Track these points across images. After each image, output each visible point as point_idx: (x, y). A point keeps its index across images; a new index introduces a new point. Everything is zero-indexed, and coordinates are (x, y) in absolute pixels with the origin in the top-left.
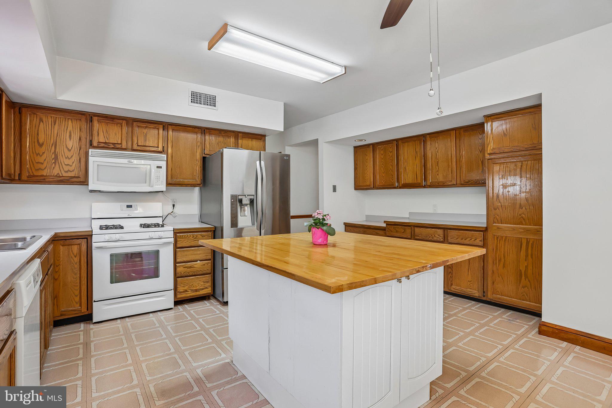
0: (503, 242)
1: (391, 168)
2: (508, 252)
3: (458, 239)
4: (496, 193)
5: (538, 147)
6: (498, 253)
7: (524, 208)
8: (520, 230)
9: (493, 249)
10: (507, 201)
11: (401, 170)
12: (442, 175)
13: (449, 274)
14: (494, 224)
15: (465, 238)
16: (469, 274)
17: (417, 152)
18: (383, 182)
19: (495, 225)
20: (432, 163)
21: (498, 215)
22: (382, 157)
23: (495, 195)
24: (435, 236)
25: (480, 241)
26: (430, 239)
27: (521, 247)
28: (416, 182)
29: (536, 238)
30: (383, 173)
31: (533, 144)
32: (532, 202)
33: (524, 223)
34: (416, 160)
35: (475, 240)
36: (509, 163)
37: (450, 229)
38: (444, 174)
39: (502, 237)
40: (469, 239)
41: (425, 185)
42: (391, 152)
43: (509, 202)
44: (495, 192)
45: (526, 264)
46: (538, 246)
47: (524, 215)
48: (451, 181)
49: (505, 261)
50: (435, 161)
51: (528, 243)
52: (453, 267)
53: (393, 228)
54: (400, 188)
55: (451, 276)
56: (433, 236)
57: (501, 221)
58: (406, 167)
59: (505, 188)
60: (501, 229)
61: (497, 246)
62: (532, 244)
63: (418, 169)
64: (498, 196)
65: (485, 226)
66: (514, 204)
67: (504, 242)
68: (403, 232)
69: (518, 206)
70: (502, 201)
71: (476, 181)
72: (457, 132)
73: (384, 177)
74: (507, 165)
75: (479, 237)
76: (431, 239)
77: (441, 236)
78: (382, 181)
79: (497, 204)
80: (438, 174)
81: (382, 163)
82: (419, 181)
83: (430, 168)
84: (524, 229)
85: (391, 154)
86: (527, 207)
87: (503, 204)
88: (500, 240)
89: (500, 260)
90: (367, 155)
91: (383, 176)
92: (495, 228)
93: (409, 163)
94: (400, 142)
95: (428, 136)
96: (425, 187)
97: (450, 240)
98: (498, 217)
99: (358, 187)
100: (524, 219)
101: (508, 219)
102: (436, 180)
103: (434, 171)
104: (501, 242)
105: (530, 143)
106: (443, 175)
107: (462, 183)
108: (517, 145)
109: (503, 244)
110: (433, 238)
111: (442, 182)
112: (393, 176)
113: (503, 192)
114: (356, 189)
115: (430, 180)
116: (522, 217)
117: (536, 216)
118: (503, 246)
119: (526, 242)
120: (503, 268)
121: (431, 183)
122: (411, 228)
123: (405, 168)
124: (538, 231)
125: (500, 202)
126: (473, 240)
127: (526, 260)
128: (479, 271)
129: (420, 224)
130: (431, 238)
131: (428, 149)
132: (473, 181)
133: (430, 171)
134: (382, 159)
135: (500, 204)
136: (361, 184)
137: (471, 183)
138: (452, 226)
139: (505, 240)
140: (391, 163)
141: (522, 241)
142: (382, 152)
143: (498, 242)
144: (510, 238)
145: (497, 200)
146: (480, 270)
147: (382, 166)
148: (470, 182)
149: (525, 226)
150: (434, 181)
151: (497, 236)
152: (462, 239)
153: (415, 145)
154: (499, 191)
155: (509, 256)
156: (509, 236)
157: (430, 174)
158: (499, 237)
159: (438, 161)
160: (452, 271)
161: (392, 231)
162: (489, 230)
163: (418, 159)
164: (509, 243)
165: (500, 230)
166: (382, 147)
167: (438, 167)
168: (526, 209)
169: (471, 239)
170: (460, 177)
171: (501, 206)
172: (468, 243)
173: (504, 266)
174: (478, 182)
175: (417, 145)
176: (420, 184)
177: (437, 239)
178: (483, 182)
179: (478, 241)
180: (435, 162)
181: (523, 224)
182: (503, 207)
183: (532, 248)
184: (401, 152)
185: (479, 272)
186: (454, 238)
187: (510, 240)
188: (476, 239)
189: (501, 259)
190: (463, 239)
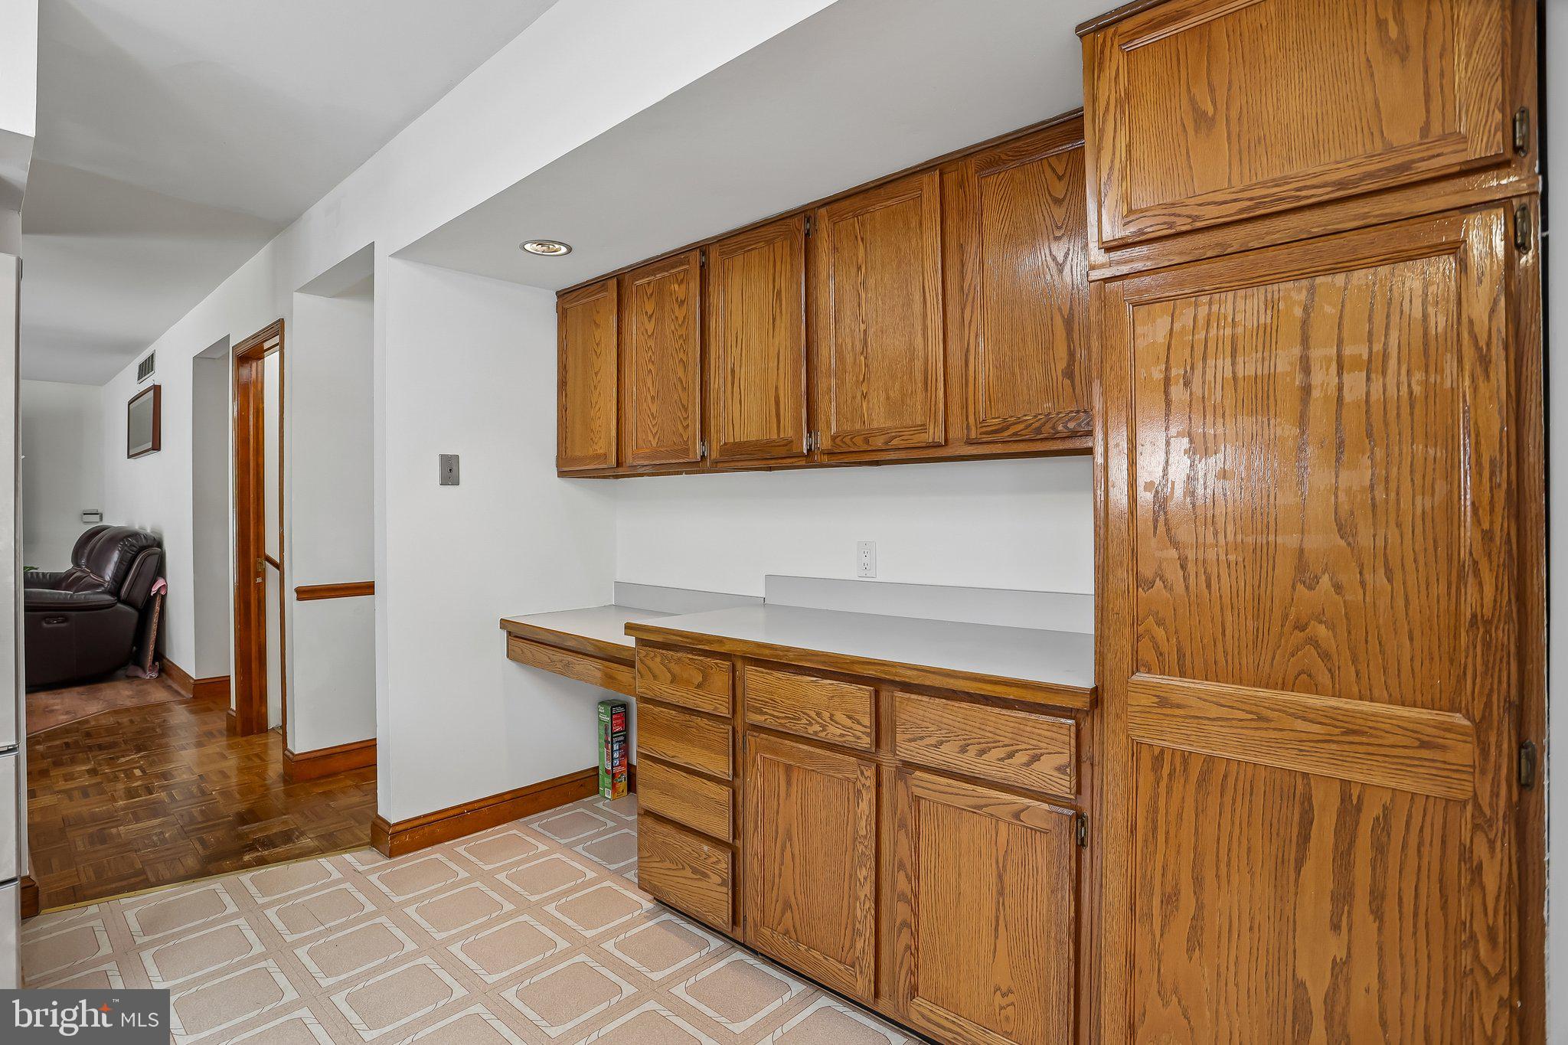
0: (1192, 787)
1: (681, 374)
2: (1224, 858)
3: (943, 748)
4: (1149, 486)
5: (1423, 165)
6: (1160, 857)
7: (1325, 579)
8: (1300, 725)
9: (1133, 830)
10: (1216, 534)
11: (716, 383)
12: (882, 398)
13: (900, 932)
14: (1141, 677)
15: (978, 747)
16: (1002, 945)
17: (779, 293)
18: (651, 438)
19: (1146, 686)
20: (840, 340)
21: (1160, 623)
22: (650, 327)
23: (1145, 497)
24: (836, 718)
25: (1059, 769)
26: (811, 730)
27: (1305, 838)
28: (775, 437)
29: (1408, 785)
30: (653, 398)
31: (1390, 149)
32: (1380, 543)
33: (1324, 678)
34: (777, 330)
35: (1028, 764)
36: (1230, 295)
37: (907, 687)
38: (891, 394)
39: (1186, 757)
40: (1000, 753)
41: (809, 450)
42: (682, 302)
43: (1230, 538)
44: (1143, 478)
45: (1336, 948)
46: (1420, 845)
47: (1322, 631)
48: (923, 428)
49: (1200, 907)
50: (852, 331)
51: (1350, 807)
52: (916, 897)
53: (658, 659)
54: (717, 467)
55: (908, 947)
56: (826, 715)
57: (1181, 655)
58: (737, 369)
59: (1207, 453)
60: (1179, 706)
61: (1156, 811)
62: (1383, 824)
63: (782, 375)
64: (1161, 503)
65: (1087, 682)
66: (1262, 555)
67: (1198, 792)
68: (699, 686)
69: (1284, 570)
70: (1184, 534)
71: (1037, 425)
72: (951, 178)
73: (654, 418)
74: (1215, 308)
75: (1052, 749)
76: (816, 733)
77: (859, 723)
78: (650, 434)
79: (1158, 554)
80: (864, 396)
81: (651, 353)
82: (788, 432)
83: (833, 366)
84: (1329, 718)
85: (680, 313)
86: (1343, 578)
87: (1191, 555)
88: (1170, 775)
89: (1170, 900)
90: (597, 326)
91: (652, 414)
92: (1144, 702)
93: (748, 345)
94: (714, 254)
95: (823, 211)
96: (810, 460)
97: (906, 745)
98: (1160, 633)
99: (569, 466)
100: (1325, 656)
101: (1220, 645)
102: (858, 426)
103: (849, 378)
104: (1177, 786)
105: (1368, 146)
106: (888, 398)
107: (973, 435)
108: (1277, 174)
109: (1190, 803)
110: (824, 728)
111: (882, 431)
112: (686, 410)
113: (1190, 479)
114: (562, 474)
115: (831, 423)
116: (1314, 642)
117: (1411, 639)
118: (1189, 814)
119: (1335, 802)
120: (1190, 950)
121: (834, 438)
122: (734, 666)
123: (733, 371)
124: (1424, 745)
125: (1176, 545)
126: (1021, 758)
127: (1336, 927)
128: (1052, 942)
129: (767, 652)
130: (817, 728)
131: (823, 275)
132: (1022, 426)
133: (833, 382)
134: (649, 336)
135: (1173, 553)
136: (578, 453)
137: (1015, 434)
138: (915, 673)
139: (1203, 779)
140: (681, 355)
141: (1308, 798)
142: (650, 307)
143: (1163, 784)
144: (1234, 767)
145: (1155, 528)
146: (1060, 942)
147: (651, 366)
148: (1007, 428)
149: (1333, 702)
150: (847, 427)
151: (1157, 752)
152: (963, 750)
153: (771, 264)
154: (1165, 470)
155: (1224, 880)
156: (1226, 755)
157: (833, 396)
158: (1167, 757)
159: (865, 331)
160: (916, 915)
161: (655, 677)
162: (1111, 707)
163: (783, 323)
164: (1228, 799)
165: (1177, 712)
166: (649, 283)
167: (866, 358)
168: (1338, 588)
169: (1011, 755)
170: (965, 406)
171: (1183, 567)
172: (995, 773)
173: (1194, 941)
174: (1047, 430)
175: (778, 264)
176: (789, 443)
177: (842, 735)
178: (1071, 425)
179: (1047, 765)
180: (853, 337)
181: (1316, 689)
182: (1191, 568)
183: (1380, 849)
184: (716, 299)
185: (1053, 950)
186: (922, 738)
187: (1231, 781)
188: (1036, 758)
189: (1177, 893)
190: (972, 751)
